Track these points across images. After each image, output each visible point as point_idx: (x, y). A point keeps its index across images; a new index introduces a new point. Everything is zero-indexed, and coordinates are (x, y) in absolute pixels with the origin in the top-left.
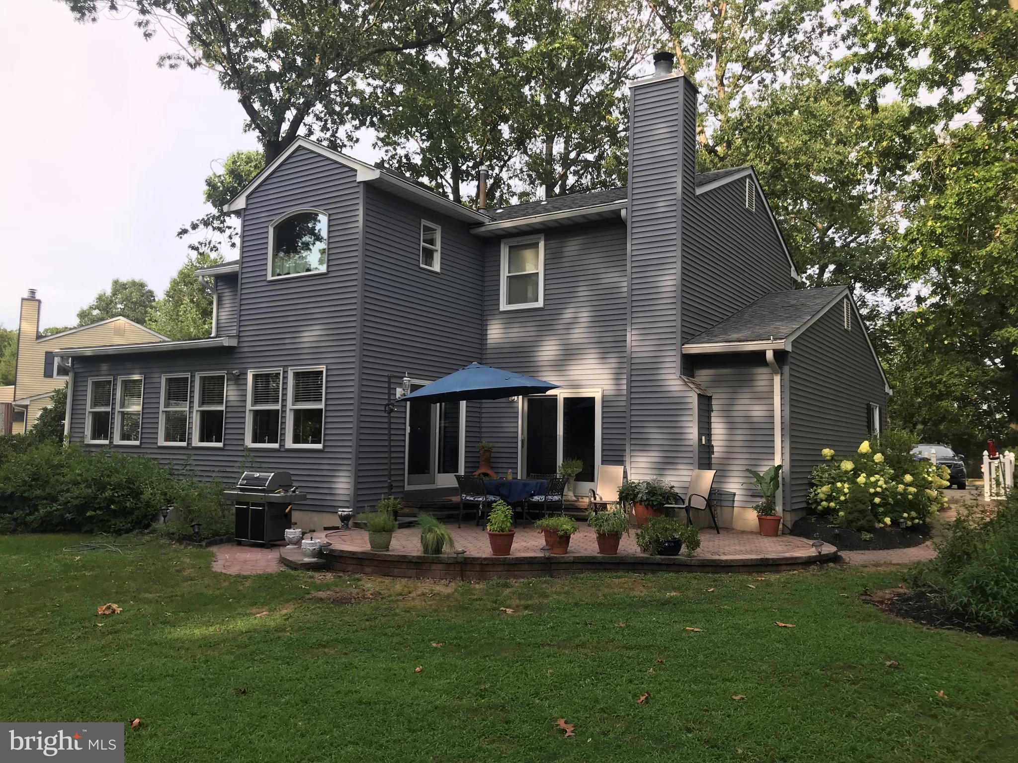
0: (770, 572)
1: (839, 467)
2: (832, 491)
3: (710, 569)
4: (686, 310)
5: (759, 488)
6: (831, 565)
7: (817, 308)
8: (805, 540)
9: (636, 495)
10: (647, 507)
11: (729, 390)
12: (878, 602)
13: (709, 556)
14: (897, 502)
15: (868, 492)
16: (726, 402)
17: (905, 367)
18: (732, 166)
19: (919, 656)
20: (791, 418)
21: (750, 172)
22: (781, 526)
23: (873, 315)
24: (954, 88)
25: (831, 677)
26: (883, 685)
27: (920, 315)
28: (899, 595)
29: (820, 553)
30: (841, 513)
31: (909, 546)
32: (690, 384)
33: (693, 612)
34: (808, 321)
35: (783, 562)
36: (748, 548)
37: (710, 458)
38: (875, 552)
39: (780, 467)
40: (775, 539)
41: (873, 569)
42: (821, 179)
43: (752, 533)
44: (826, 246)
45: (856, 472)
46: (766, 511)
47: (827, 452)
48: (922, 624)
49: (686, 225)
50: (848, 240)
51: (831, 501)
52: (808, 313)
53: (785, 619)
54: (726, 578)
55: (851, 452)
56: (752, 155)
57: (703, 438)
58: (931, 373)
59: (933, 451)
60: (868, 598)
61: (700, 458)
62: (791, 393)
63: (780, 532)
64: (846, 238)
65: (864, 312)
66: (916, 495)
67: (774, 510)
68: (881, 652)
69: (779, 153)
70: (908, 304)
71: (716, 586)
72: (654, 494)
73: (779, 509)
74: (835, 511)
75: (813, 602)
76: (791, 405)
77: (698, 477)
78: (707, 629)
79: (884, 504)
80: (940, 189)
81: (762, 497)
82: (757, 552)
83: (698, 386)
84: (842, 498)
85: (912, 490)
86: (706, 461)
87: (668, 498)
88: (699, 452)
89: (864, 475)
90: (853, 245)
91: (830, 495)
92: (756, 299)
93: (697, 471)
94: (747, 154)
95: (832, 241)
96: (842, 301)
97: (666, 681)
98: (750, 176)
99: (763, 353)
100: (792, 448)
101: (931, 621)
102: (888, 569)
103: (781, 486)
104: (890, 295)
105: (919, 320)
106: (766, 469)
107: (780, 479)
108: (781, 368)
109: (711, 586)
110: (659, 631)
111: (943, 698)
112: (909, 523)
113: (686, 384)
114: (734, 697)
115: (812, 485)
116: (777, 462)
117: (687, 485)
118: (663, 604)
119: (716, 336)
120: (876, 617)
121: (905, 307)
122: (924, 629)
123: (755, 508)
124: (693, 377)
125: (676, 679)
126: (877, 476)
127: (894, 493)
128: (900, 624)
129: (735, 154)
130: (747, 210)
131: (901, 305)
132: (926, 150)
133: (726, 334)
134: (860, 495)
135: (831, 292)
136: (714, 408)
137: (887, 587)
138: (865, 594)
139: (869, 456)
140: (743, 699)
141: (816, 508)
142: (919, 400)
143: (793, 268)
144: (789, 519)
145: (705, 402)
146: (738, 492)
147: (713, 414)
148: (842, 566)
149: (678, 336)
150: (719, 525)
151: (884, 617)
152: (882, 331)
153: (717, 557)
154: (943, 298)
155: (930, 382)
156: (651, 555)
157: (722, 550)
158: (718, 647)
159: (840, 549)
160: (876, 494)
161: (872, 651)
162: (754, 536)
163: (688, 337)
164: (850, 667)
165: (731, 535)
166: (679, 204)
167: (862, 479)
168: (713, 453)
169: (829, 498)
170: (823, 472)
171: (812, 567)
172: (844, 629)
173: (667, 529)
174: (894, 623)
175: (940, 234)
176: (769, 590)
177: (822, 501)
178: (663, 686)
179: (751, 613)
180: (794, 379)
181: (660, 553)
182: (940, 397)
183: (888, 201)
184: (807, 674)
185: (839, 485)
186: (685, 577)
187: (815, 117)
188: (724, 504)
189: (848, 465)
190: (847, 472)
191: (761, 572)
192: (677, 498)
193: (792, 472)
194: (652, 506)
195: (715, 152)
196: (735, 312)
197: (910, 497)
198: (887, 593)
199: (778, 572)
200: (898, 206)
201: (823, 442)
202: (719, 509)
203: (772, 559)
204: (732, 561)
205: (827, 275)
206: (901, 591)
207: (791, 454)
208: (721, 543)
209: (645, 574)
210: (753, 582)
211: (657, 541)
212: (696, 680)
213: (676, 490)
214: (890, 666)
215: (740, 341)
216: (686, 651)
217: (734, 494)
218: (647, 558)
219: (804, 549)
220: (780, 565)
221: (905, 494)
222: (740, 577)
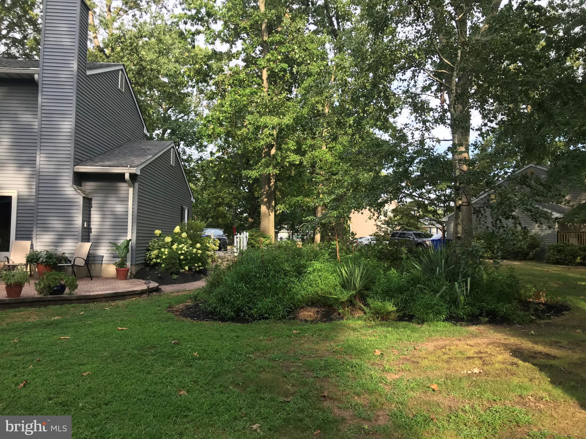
0: (120, 300)
1: (163, 240)
2: (159, 253)
3: (83, 301)
4: (78, 144)
5: (117, 252)
6: (154, 293)
7: (156, 151)
8: (142, 281)
9: (38, 259)
10: (45, 266)
11: (103, 195)
12: (176, 311)
13: (83, 294)
14: (192, 258)
15: (177, 253)
16: (102, 202)
17: (204, 189)
18: (114, 62)
19: (189, 336)
20: (138, 212)
21: (122, 67)
22: (129, 274)
23: (189, 160)
24: (233, 45)
25: (142, 354)
26: (168, 354)
27: (211, 162)
28: (186, 306)
29: (148, 287)
30: (163, 265)
31: (196, 280)
32: (78, 191)
33: (67, 328)
34: (150, 158)
35: (128, 294)
36: (108, 287)
37: (89, 236)
38: (179, 285)
39: (130, 240)
40: (125, 281)
41: (176, 294)
42: (166, 80)
43: (112, 278)
44: (166, 119)
45: (172, 243)
46: (121, 265)
47: (158, 232)
48: (194, 320)
49: (79, 92)
50: (178, 117)
51: (158, 259)
52: (151, 154)
53: (124, 325)
54: (92, 305)
55: (170, 232)
56: (125, 59)
57: (85, 223)
58: (216, 192)
59: (213, 232)
60: (171, 309)
61: (82, 235)
62: (139, 199)
63: (128, 277)
64: (177, 116)
65: (185, 157)
66: (201, 254)
67: (126, 265)
68: (171, 337)
69: (142, 60)
70: (206, 155)
71: (85, 311)
72: (51, 258)
73: (128, 264)
74: (160, 264)
75: (141, 314)
76: (138, 205)
77: (81, 247)
78: (75, 336)
79: (185, 259)
80: (223, 97)
81: (119, 257)
82: (113, 289)
83: (84, 192)
84: (164, 257)
85: (200, 252)
86: (87, 237)
87: (61, 260)
88: (82, 232)
89: (176, 244)
90: (181, 120)
91: (158, 256)
92: (122, 143)
93: (80, 243)
94: (123, 57)
95: (170, 116)
96: (170, 149)
97: (41, 371)
98: (122, 70)
99: (123, 175)
100: (137, 230)
101: (199, 318)
102: (183, 293)
103: (130, 251)
104: (198, 150)
105: (211, 165)
106: (122, 241)
107: (130, 247)
108: (133, 184)
109: (82, 311)
110: (41, 341)
111: (196, 356)
112: (198, 269)
113: (76, 190)
114: (83, 374)
115: (148, 250)
116: (129, 237)
117: (73, 252)
118: (48, 325)
119: (96, 162)
120: (173, 319)
121: (206, 157)
122: (195, 322)
123: (115, 264)
124: (81, 186)
125: (47, 369)
126: (183, 245)
127: (191, 254)
128: (183, 321)
129: (116, 56)
130: (119, 90)
131: (203, 155)
132: (218, 74)
133: (102, 161)
134: (173, 255)
135: (164, 144)
136: (93, 205)
137: (181, 303)
138: (170, 307)
139: (179, 234)
140: (89, 374)
141: (150, 263)
142: (210, 206)
143: (145, 128)
144: (134, 270)
145: (88, 202)
146: (105, 255)
147: (92, 209)
148: (160, 294)
149: (72, 160)
150: (93, 274)
151: (176, 318)
152: (193, 168)
153: (88, 294)
154: (223, 154)
155: (215, 197)
156: (45, 295)
157: (92, 290)
158: (79, 346)
159: (160, 285)
160: (182, 254)
161: (166, 337)
162: (113, 281)
163: (78, 161)
164: (153, 347)
165: (99, 281)
166: (75, 78)
167: (175, 247)
168: (91, 232)
169: (157, 257)
170: (155, 243)
171: (144, 295)
172: (154, 327)
173: (56, 279)
174: (181, 321)
175: (222, 120)
176: (117, 310)
177: (153, 259)
178: (38, 375)
179: (103, 324)
180: (140, 191)
181: (51, 294)
182: (219, 205)
183: (200, 99)
184: (129, 354)
185: (163, 250)
186: (66, 308)
187: (163, 43)
188: (96, 262)
189: (168, 239)
190: (168, 243)
191: (114, 300)
192: (67, 260)
193: (137, 243)
194: (50, 265)
195: (104, 52)
196: (109, 149)
197: (199, 255)
198: (181, 306)
199: (124, 299)
200: (205, 103)
201: (155, 227)
202: (93, 266)
203: (121, 293)
204: (97, 295)
205: (166, 135)
206: (188, 304)
207: (137, 233)
208: (92, 285)
209: (39, 308)
210: (108, 307)
211: (49, 286)
212: (61, 368)
213: (66, 255)
214: (174, 343)
215: (110, 166)
216: (57, 351)
217: (103, 257)
218: (42, 298)
219: (140, 285)
220: (125, 295)
221: (196, 254)
222: (101, 304)
